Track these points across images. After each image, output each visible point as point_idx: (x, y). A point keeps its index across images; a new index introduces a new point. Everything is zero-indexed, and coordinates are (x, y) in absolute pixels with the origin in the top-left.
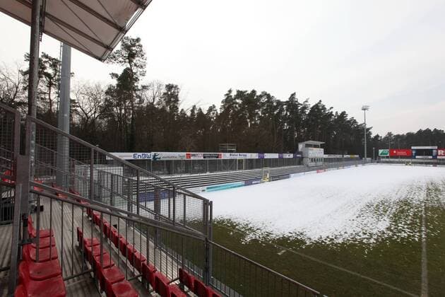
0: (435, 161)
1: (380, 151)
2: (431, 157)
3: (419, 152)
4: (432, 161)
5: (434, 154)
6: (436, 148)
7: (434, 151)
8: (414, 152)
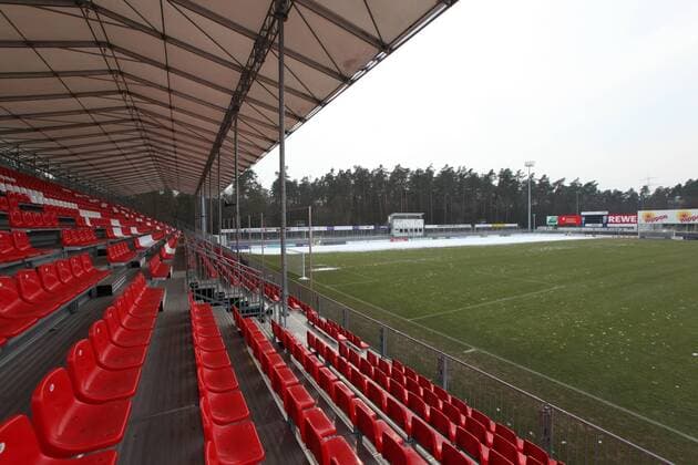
0: (605, 229)
1: (549, 218)
2: (601, 225)
3: (590, 219)
4: (603, 230)
5: (604, 221)
6: (607, 213)
7: (605, 218)
8: (583, 219)
